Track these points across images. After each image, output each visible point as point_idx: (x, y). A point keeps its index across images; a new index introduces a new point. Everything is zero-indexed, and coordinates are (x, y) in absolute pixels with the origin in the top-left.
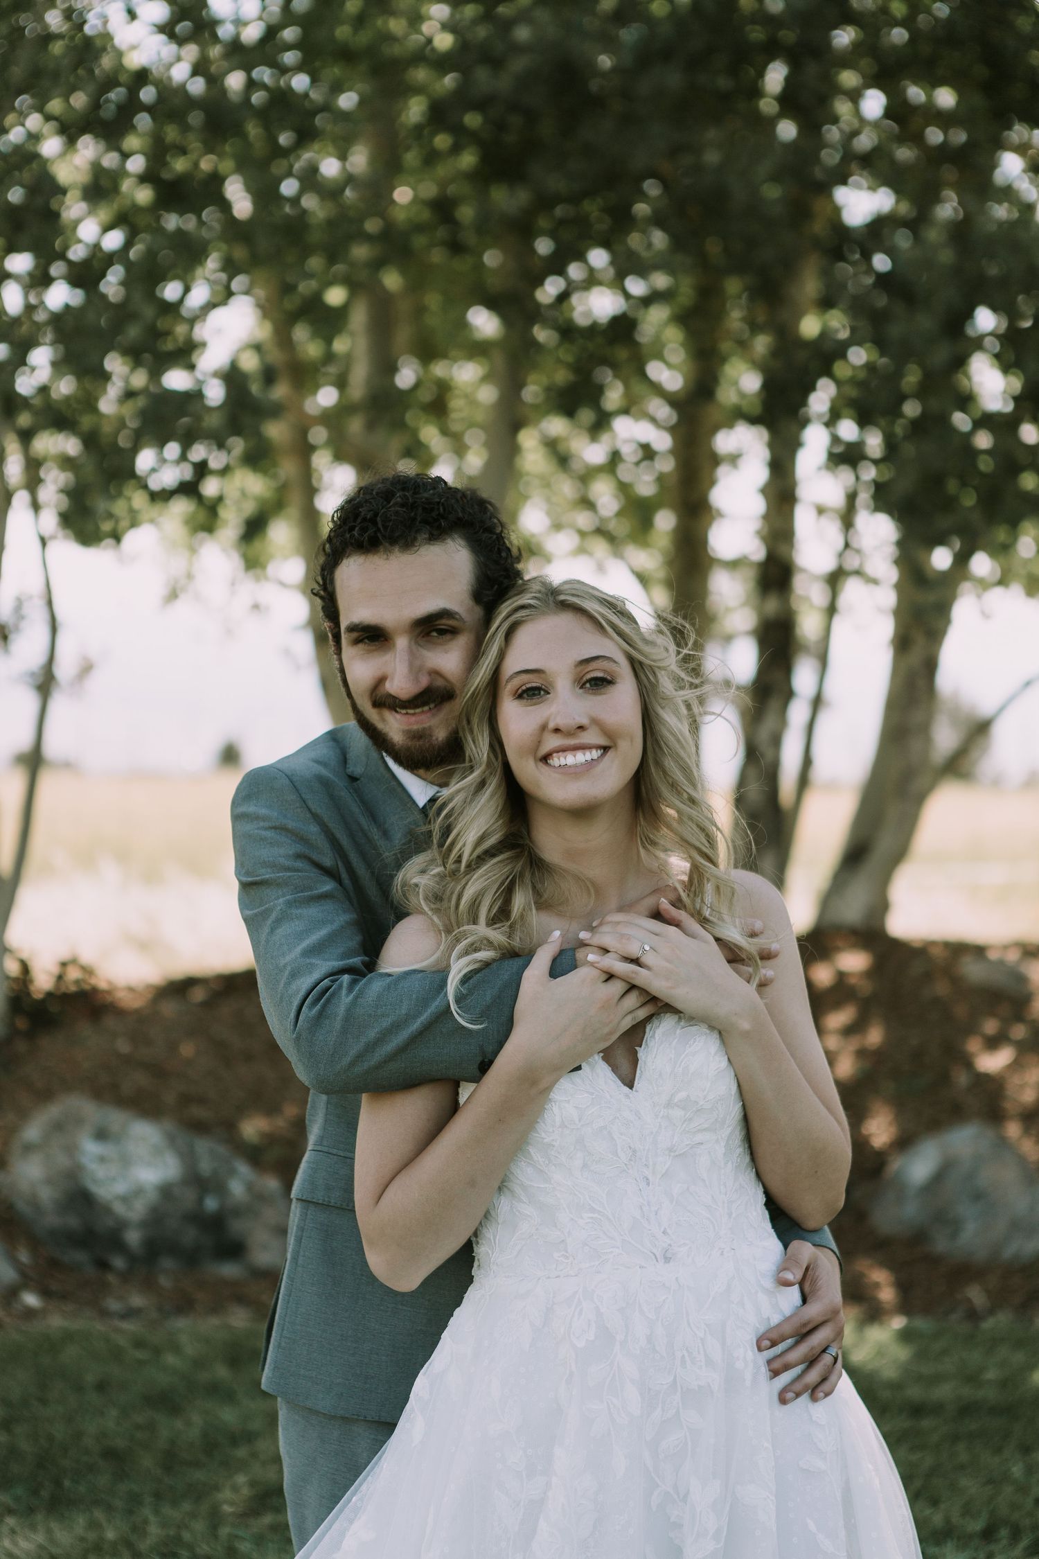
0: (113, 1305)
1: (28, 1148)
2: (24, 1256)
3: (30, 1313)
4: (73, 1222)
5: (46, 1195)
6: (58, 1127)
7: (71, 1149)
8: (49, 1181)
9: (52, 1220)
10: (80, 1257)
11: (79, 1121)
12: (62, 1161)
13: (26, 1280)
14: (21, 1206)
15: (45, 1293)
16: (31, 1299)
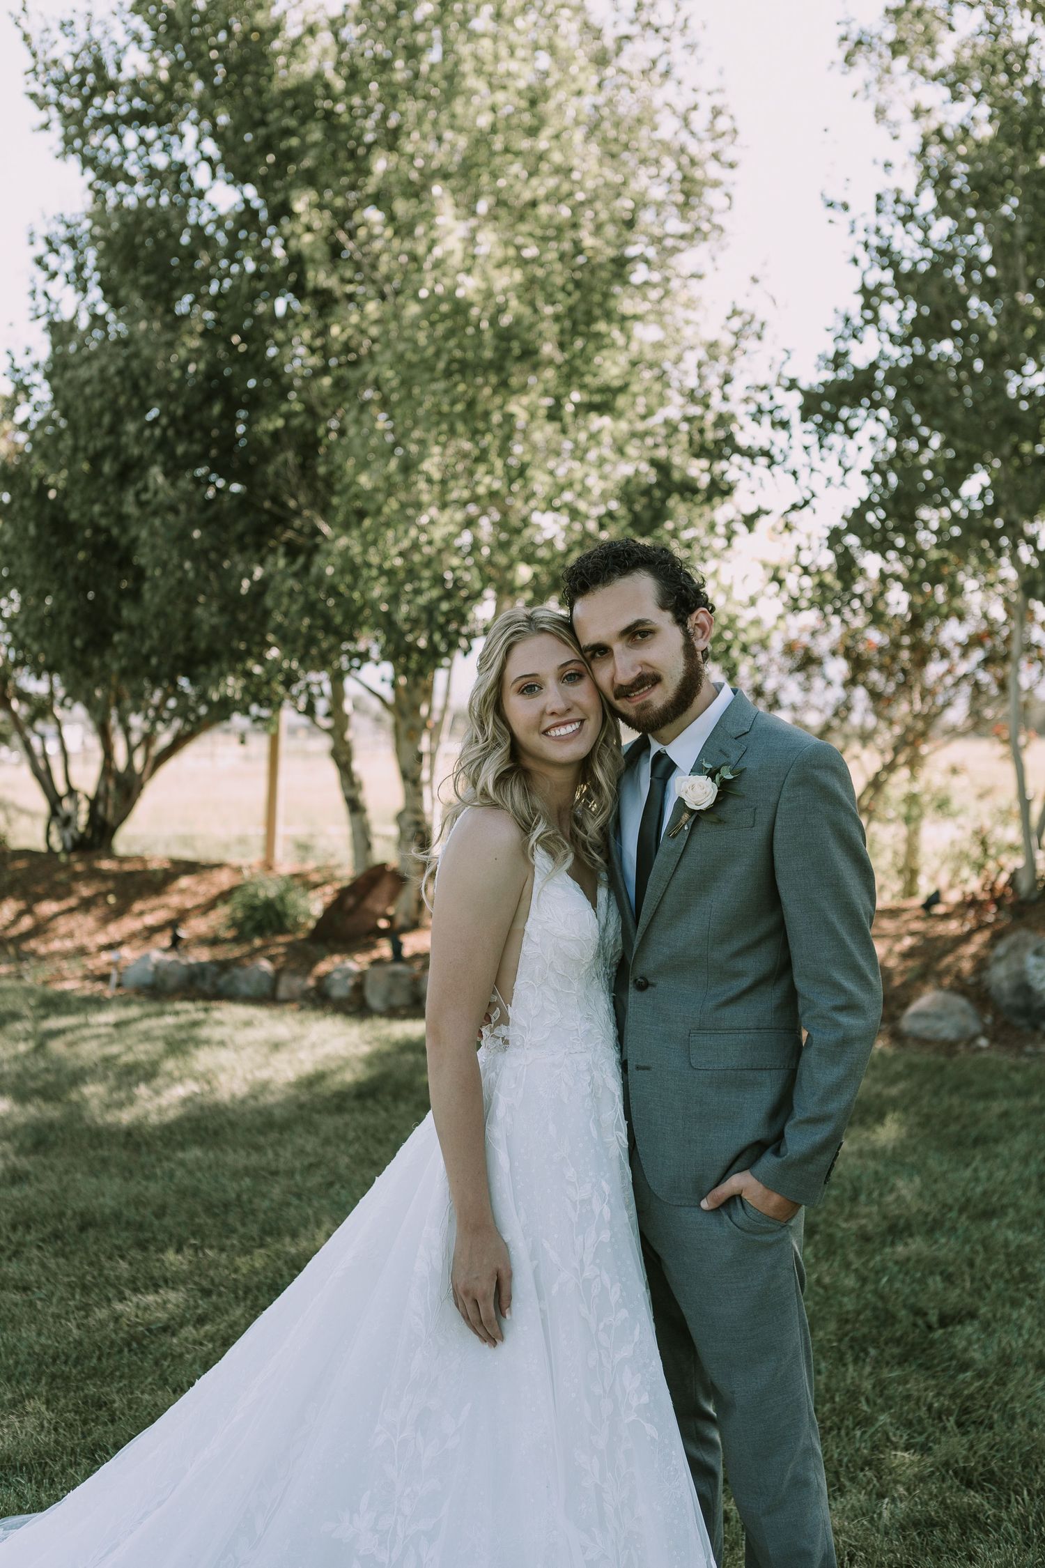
0: (1029, 1048)
1: (999, 959)
2: (988, 1019)
3: (980, 1049)
4: (1020, 1002)
5: (1006, 985)
6: (1014, 947)
7: (1021, 961)
8: (1008, 977)
9: (1008, 1000)
10: (1021, 1022)
11: (1026, 945)
12: (1015, 967)
13: (985, 1033)
14: (993, 991)
15: (994, 1040)
16: (983, 1042)
